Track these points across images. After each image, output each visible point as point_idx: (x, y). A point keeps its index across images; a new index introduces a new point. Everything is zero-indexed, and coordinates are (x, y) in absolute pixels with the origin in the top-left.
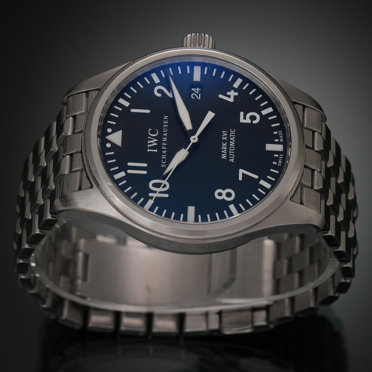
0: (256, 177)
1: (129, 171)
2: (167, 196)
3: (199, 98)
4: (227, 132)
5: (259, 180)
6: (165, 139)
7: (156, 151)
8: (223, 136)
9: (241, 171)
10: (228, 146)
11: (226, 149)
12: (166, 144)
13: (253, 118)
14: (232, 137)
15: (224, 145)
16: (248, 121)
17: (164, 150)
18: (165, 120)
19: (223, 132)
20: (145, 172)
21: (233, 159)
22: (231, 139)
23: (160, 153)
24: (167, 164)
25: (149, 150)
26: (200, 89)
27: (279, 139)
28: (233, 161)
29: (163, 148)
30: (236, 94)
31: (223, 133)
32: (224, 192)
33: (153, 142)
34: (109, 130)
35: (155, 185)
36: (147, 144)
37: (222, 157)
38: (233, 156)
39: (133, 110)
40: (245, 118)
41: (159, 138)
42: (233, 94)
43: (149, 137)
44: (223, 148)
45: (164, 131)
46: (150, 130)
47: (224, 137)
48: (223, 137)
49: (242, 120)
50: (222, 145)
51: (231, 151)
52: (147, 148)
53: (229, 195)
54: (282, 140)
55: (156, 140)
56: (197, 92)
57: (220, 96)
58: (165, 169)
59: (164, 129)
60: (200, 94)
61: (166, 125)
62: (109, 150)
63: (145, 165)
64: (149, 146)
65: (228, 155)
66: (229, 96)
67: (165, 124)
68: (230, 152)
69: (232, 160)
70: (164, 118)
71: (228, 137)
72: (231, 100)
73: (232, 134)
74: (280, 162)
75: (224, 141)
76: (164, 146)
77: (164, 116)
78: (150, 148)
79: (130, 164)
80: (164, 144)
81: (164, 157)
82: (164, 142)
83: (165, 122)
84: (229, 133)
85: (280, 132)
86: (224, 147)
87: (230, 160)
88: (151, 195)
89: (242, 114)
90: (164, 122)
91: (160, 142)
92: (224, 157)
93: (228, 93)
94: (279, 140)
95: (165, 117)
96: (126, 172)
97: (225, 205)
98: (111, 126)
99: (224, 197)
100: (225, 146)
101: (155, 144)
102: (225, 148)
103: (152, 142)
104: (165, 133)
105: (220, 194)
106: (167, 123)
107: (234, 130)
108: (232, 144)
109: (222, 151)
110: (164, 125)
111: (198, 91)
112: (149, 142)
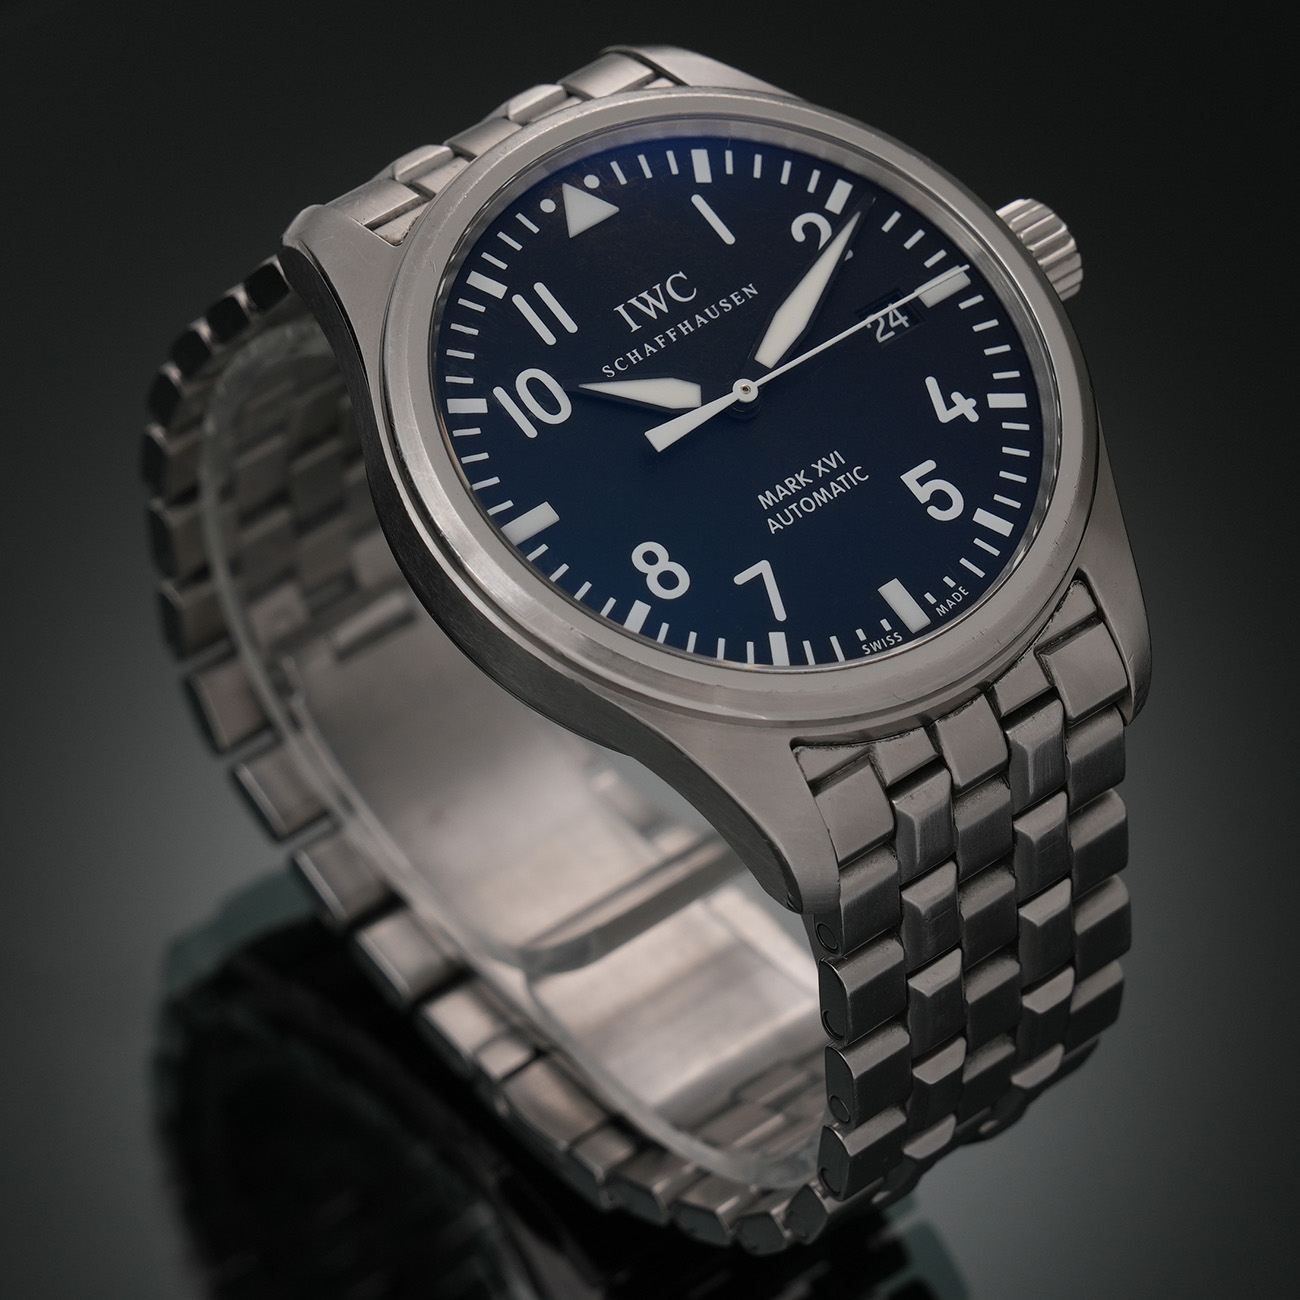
0: (780, 614)
1: (519, 301)
2: (531, 432)
3: (880, 339)
4: (843, 462)
5: (778, 626)
6: (686, 327)
7: (635, 327)
8: (824, 459)
9: (764, 568)
10: (807, 491)
11: (794, 491)
12: (674, 340)
13: (941, 500)
14: (840, 483)
15: (801, 479)
16: (923, 494)
17: (655, 344)
18: (743, 295)
19: (836, 452)
20: (550, 339)
21: (778, 526)
22: (832, 484)
23: (637, 341)
24: (620, 377)
25: (620, 309)
26: (907, 325)
27: (941, 601)
28: (773, 530)
29: (657, 339)
30: (973, 417)
31: (831, 455)
32: (665, 564)
33: (652, 305)
34: (592, 181)
35: (535, 386)
36: (635, 294)
37: (760, 497)
38: (788, 520)
39: (698, 201)
40: (922, 481)
41: (677, 312)
42: (965, 407)
43: (657, 287)
44: (791, 482)
45: (707, 310)
46: (681, 274)
47: (824, 465)
48: (819, 462)
49: (910, 478)
50: (796, 475)
51: (798, 507)
52: (624, 300)
53: (668, 580)
54: (941, 610)
55: (664, 307)
56: (893, 324)
57: (931, 383)
58: (605, 379)
59: (713, 306)
60: (892, 334)
61: (729, 306)
62: (536, 216)
63: (571, 327)
64: (633, 301)
65: (779, 507)
66: (950, 404)
67: (731, 301)
68: (793, 506)
69: (773, 526)
70: (744, 289)
71: (833, 475)
72: (945, 416)
73: (846, 479)
74: (876, 645)
75: (811, 473)
76: (667, 337)
77: (750, 285)
78: (631, 309)
79: (540, 289)
80: (671, 336)
81: (634, 356)
82: (678, 331)
83: (735, 300)
84: (842, 469)
85: (963, 591)
86: (794, 482)
87: (770, 520)
88: (499, 393)
89: (929, 465)
90: (732, 296)
91: (665, 321)
92: (766, 500)
93: (956, 396)
94: (937, 605)
95: (750, 288)
96: (509, 295)
97: (635, 587)
98: (607, 176)
99: (652, 573)
100: (798, 483)
101: (653, 314)
102: (791, 487)
103: (651, 300)
104: (706, 316)
105: (651, 558)
106: (738, 303)
107: (867, 477)
108: (821, 497)
109: (778, 487)
110: (724, 300)
111: (897, 323)
112: (644, 295)
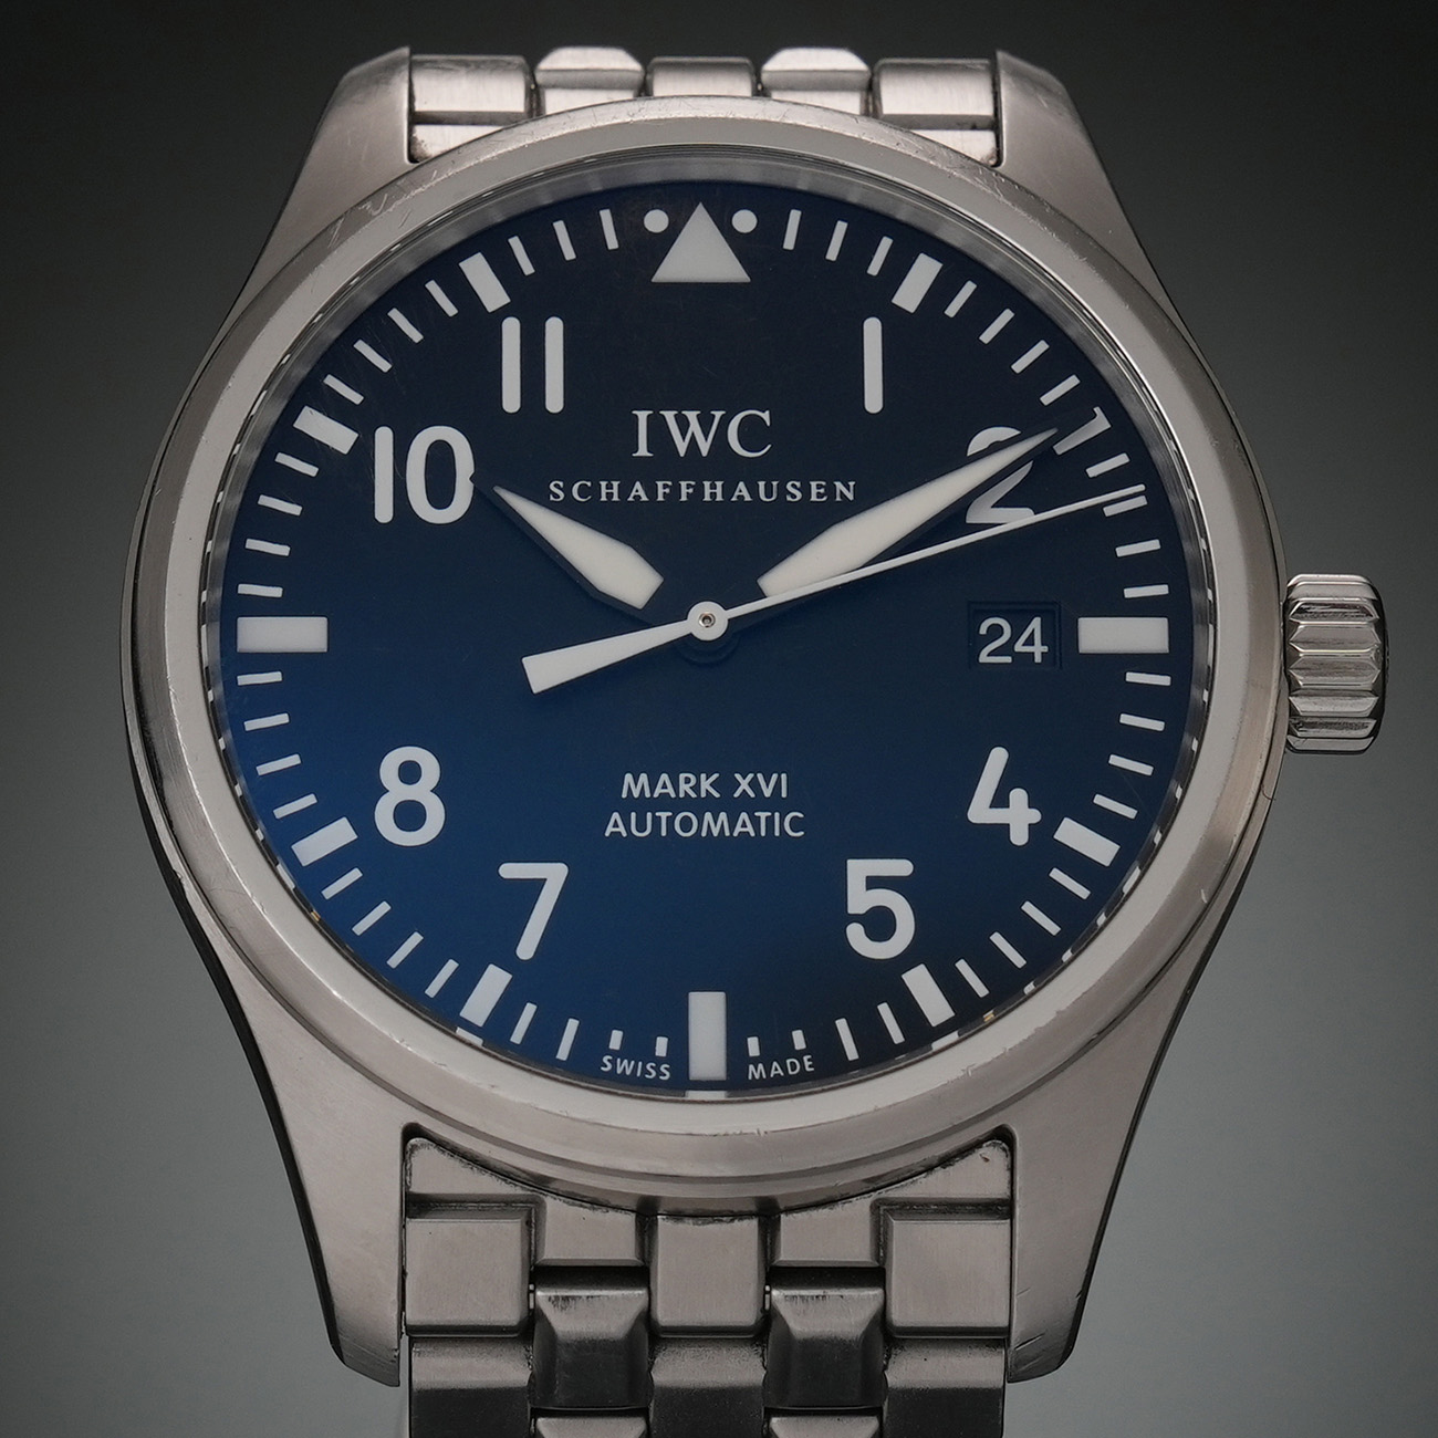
0: (527, 948)
1: (511, 329)
2: (384, 511)
3: (984, 658)
4: (784, 795)
5: (508, 961)
6: (713, 491)
7: (643, 451)
8: (760, 776)
9: (554, 875)
10: (700, 805)
11: (682, 795)
12: (684, 498)
13: (879, 923)
14: (756, 822)
15: (706, 785)
16: (860, 899)
17: (651, 490)
18: (831, 490)
19: (784, 776)
20: (511, 401)
21: (621, 829)
22: (744, 816)
23: (631, 471)
24: (567, 509)
25: (642, 416)
26: (1038, 659)
27: (765, 1058)
28: (610, 829)
29: (660, 484)
30: (1019, 837)
31: (775, 776)
32: (423, 791)
33: (690, 433)
34: (745, 221)
35: (440, 458)
36: (679, 406)
37: (629, 778)
38: (641, 827)
39: (872, 329)
40: (873, 883)
41: (721, 463)
42: (1020, 817)
43: (718, 414)
44: (687, 781)
45: (762, 484)
46: (766, 416)
47: (754, 784)
48: (751, 776)
49: (858, 870)
50: (703, 776)
51: (670, 821)
52: (656, 409)
53: (410, 815)
54: (757, 1072)
55: (704, 447)
56: (1019, 647)
57: (998, 758)
58: (541, 498)
59: (775, 483)
60: (1008, 659)
61: (799, 495)
62: (630, 227)
63: (554, 401)
64: (669, 416)
65: (643, 805)
66: (1000, 800)
67: (806, 490)
68: (664, 815)
69: (615, 825)
70: (839, 485)
71: (752, 804)
72: (980, 811)
73: (770, 821)
74: (625, 1067)
75: (726, 785)
76: (676, 489)
77: (852, 484)
78: (657, 426)
79: (554, 329)
80: (684, 491)
81: (609, 490)
82: (699, 490)
83: (814, 491)
84: (775, 803)
85: (807, 1064)
86: (692, 784)
87: (616, 816)
88: (384, 438)
89: (902, 868)
90: (814, 484)
91: (694, 466)
92: (634, 785)
93: (1018, 796)
94: (755, 1061)
95: (848, 488)
96: (504, 312)
97: (357, 799)
98: (771, 227)
99: (397, 791)
100: (696, 788)
101: (682, 447)
102: (684, 788)
103: (695, 427)
104: (753, 490)
105: (410, 773)
106: (814, 498)
107: (801, 833)
108: (715, 824)
109: (664, 777)
110: (798, 484)
111: (1028, 649)
112: (692, 416)
